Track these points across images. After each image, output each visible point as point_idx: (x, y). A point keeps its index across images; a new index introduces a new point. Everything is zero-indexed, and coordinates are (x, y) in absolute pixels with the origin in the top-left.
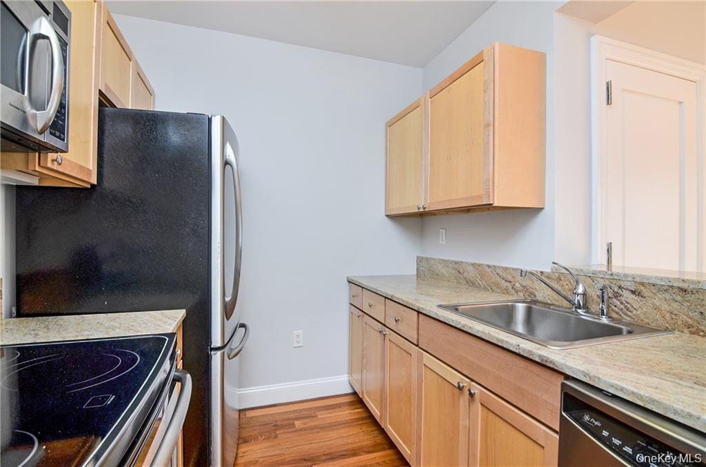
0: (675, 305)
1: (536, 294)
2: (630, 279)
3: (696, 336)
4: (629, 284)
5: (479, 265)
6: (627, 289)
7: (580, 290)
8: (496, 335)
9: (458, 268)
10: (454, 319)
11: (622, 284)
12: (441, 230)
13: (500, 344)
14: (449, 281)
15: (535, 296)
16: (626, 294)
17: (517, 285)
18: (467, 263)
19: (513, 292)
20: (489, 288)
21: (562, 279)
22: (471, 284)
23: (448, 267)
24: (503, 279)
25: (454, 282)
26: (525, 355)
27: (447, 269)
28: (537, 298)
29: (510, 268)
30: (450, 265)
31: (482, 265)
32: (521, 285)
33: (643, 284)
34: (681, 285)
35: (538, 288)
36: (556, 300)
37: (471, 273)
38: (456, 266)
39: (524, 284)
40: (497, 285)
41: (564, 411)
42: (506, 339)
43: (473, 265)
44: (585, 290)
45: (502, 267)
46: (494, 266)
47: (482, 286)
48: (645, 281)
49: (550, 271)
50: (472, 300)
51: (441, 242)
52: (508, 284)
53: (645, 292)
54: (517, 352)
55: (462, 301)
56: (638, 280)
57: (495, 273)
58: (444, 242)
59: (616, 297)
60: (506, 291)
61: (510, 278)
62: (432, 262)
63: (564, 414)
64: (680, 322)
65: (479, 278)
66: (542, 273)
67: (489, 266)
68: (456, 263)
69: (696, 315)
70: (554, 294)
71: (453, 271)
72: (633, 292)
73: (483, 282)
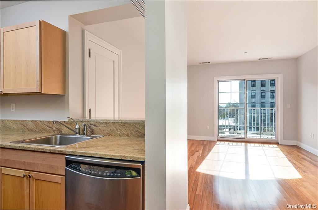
0: (105, 128)
1: (62, 131)
2: (93, 121)
3: (110, 136)
4: (93, 123)
5: (35, 121)
6: (92, 125)
7: (77, 127)
8: (42, 148)
9: (23, 123)
10: (20, 146)
11: (91, 123)
12: (12, 104)
13: (43, 151)
14: (17, 131)
15: (62, 132)
16: (92, 126)
17: (54, 128)
18: (28, 121)
19: (52, 131)
20: (41, 131)
21: (72, 123)
22: (31, 131)
23: (17, 124)
24: (48, 126)
25: (20, 131)
26: (53, 152)
27: (16, 125)
28: (63, 133)
29: (51, 121)
30: (18, 123)
31: (37, 121)
32: (56, 128)
33: (96, 122)
34: (106, 121)
35: (63, 128)
36: (70, 132)
37: (31, 125)
38: (22, 123)
39: (57, 127)
40: (45, 130)
41: (66, 167)
42: (45, 148)
43: (32, 121)
44: (79, 127)
45: (47, 121)
46: (43, 121)
47: (37, 131)
48: (97, 121)
49: (67, 121)
50: (31, 138)
51: (12, 111)
52: (50, 128)
53: (97, 125)
54: (50, 151)
55: (25, 139)
56: (95, 121)
57: (44, 124)
58: (14, 111)
59: (89, 128)
60: (49, 132)
61: (51, 125)
62: (6, 122)
63: (66, 168)
64: (106, 133)
65: (35, 127)
66: (64, 122)
67: (40, 121)
68: (22, 121)
69: (109, 130)
70: (69, 130)
71: (20, 126)
72: (94, 125)
73: (38, 129)
